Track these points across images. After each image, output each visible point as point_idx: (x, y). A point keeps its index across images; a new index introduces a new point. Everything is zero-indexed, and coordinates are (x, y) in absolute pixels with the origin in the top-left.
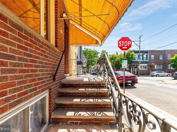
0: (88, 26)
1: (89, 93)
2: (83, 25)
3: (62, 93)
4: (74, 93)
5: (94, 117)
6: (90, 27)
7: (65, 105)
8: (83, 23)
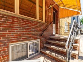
0: (68, 5)
1: (61, 44)
2: (66, 6)
3: (48, 42)
4: (53, 43)
5: (57, 58)
6: (70, 6)
7: (48, 47)
8: (65, 5)
